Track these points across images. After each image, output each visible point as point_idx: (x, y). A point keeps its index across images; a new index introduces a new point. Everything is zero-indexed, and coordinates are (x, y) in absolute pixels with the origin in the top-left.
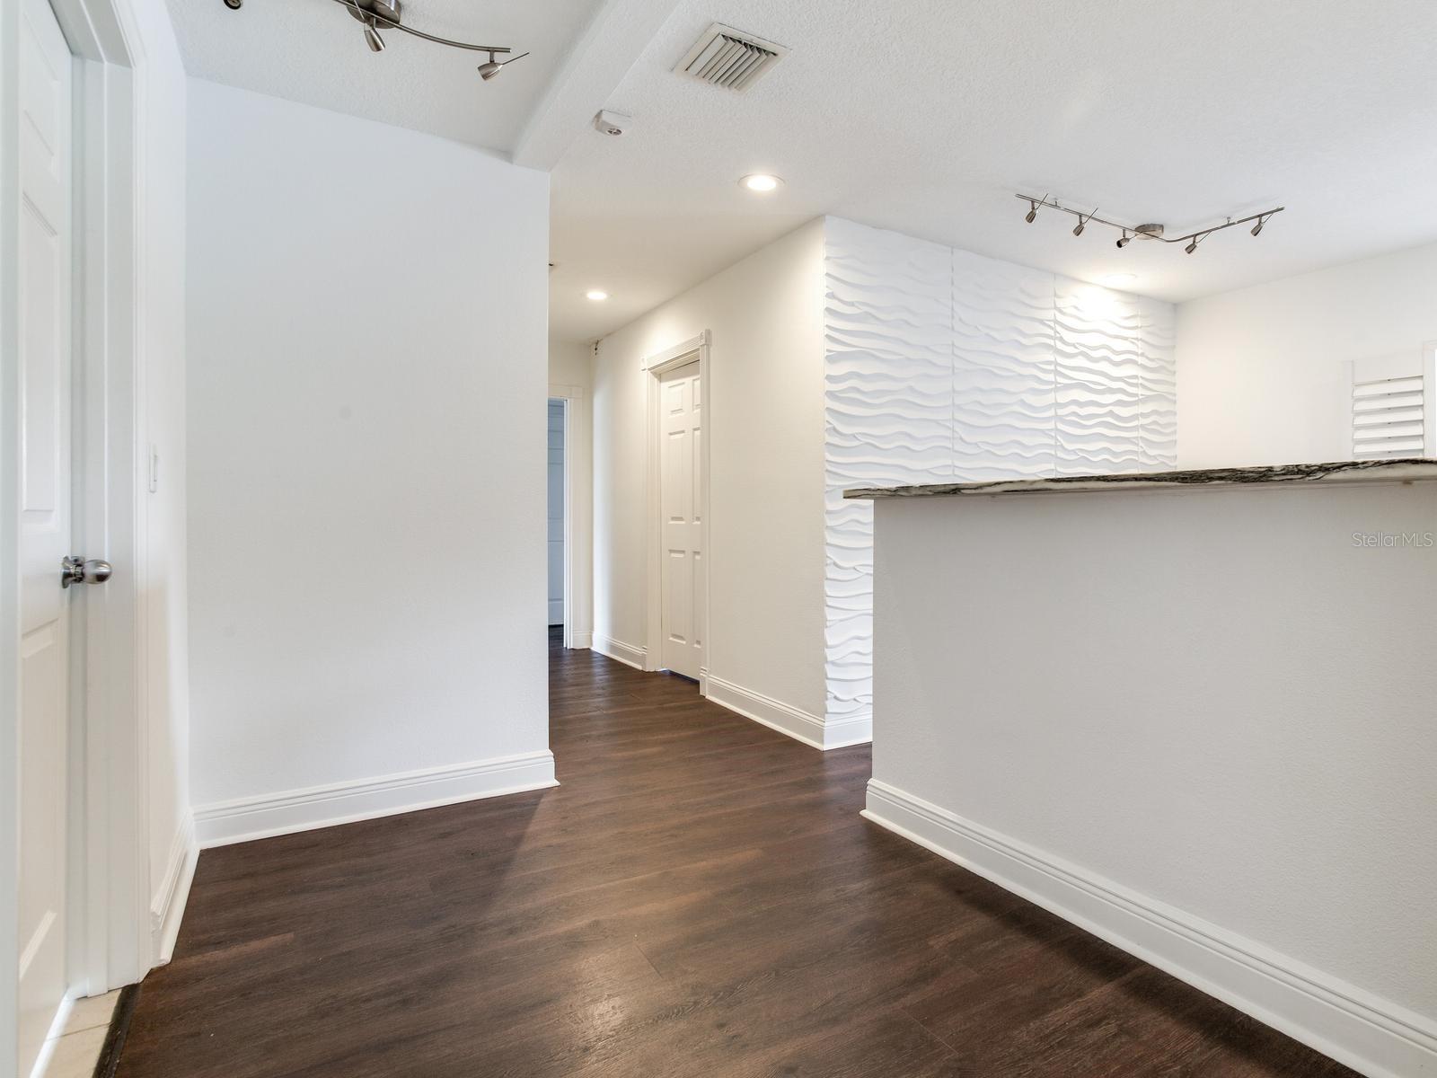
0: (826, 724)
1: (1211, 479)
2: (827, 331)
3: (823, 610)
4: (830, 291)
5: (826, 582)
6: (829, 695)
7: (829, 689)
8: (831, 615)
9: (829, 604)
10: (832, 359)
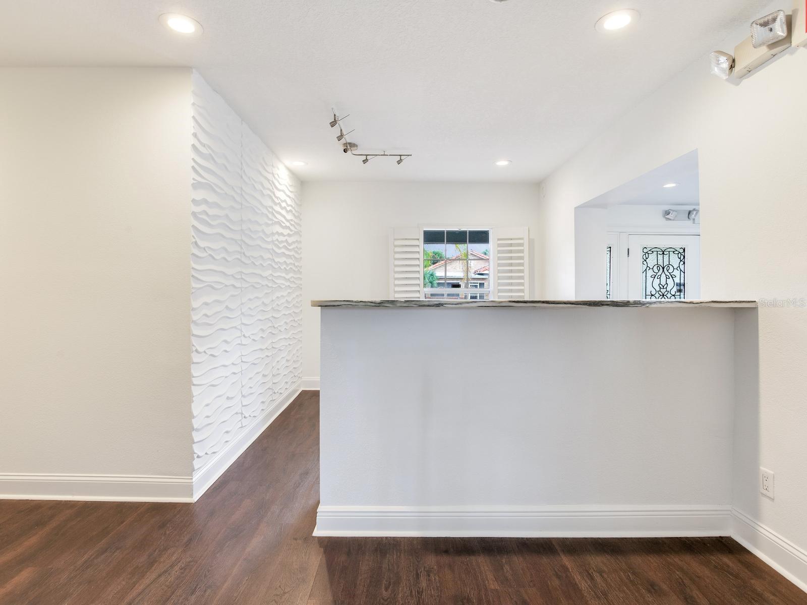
0: (194, 480)
1: (603, 305)
2: (193, 164)
3: (191, 387)
4: (195, 132)
5: (192, 365)
6: (195, 456)
7: (196, 451)
8: (195, 391)
9: (195, 383)
10: (196, 186)
